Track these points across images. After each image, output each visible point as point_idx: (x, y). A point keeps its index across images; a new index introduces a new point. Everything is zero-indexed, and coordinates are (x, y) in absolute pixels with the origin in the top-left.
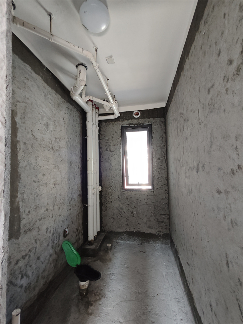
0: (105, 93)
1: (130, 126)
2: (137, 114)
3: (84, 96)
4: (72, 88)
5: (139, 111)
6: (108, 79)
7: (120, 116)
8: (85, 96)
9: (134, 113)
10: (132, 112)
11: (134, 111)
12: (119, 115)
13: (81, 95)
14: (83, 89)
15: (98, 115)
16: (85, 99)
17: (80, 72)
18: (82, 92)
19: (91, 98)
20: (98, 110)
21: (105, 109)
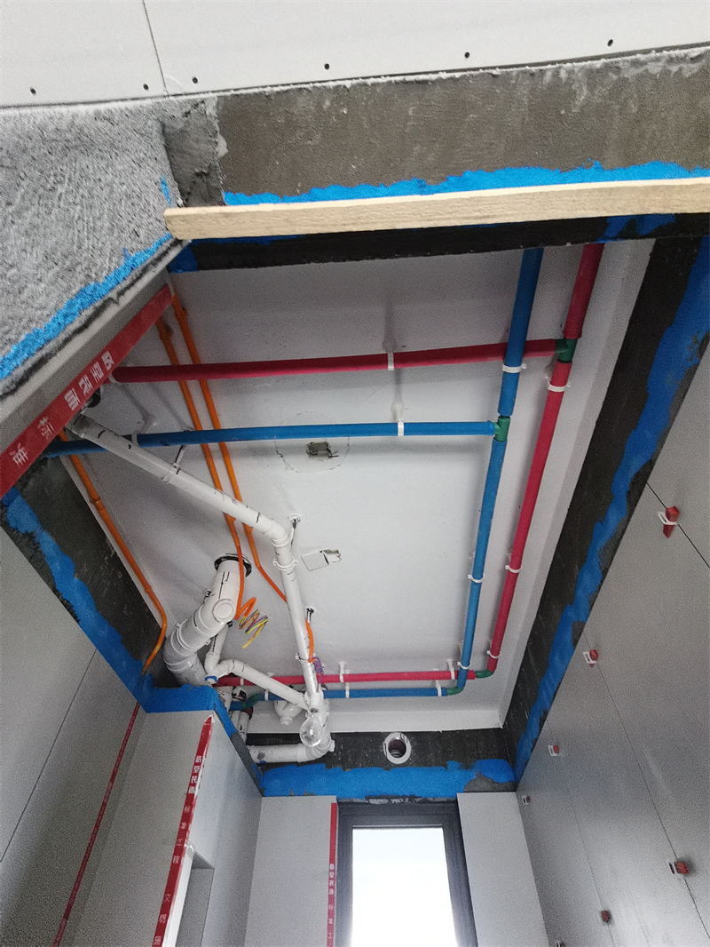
0: (297, 657)
1: (372, 801)
2: (398, 748)
3: (212, 659)
4: (180, 626)
5: (405, 733)
6: (312, 611)
7: (333, 750)
8: (218, 658)
9: (387, 741)
10: (379, 737)
11: (389, 733)
12: (332, 747)
13: (202, 655)
14: (216, 635)
15: (244, 737)
16: (216, 669)
17: (225, 579)
18: (210, 644)
19: (238, 668)
20: (248, 716)
21: (279, 717)
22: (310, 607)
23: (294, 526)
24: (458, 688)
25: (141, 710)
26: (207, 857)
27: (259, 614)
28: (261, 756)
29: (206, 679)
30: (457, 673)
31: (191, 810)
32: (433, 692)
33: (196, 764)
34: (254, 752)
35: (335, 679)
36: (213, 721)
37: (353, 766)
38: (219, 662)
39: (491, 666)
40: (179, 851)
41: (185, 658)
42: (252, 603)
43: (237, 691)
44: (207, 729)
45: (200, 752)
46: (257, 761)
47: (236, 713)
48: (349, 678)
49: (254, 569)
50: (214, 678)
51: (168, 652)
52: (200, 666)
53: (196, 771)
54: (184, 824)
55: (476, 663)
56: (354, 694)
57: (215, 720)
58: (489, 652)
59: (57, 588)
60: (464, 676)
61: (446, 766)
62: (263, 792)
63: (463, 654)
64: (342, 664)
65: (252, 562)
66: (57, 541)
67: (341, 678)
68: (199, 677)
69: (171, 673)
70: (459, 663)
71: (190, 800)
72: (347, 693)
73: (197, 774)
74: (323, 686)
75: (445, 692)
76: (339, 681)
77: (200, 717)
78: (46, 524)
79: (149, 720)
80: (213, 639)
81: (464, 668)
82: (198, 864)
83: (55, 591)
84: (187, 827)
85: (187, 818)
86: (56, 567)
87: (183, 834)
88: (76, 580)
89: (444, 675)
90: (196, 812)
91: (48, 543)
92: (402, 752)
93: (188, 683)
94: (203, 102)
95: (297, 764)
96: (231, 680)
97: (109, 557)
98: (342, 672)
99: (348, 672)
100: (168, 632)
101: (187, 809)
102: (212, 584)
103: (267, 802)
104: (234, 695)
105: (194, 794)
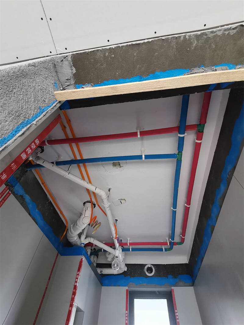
0: (112, 237)
2: (150, 270)
3: (83, 237)
4: (72, 226)
5: (152, 264)
6: (117, 220)
7: (126, 270)
8: (85, 236)
9: (146, 267)
10: (144, 266)
11: (147, 264)
13: (80, 235)
14: (84, 229)
15: (95, 265)
16: (84, 241)
17: (86, 209)
18: (82, 232)
19: (92, 240)
20: (97, 257)
21: (107, 258)
22: (116, 219)
23: (109, 191)
24: (171, 249)
25: (59, 254)
26: (82, 307)
27: (98, 222)
28: (101, 272)
29: (81, 244)
30: (170, 243)
31: (76, 291)
32: (161, 250)
33: (77, 275)
34: (99, 270)
35: (126, 244)
36: (83, 259)
37: (134, 276)
38: (86, 238)
39: (182, 241)
40: (71, 305)
41: (74, 237)
42: (95, 217)
43: (93, 248)
44: (81, 262)
45: (79, 270)
46: (100, 273)
47: (92, 257)
48: (131, 244)
49: (97, 206)
50: (84, 244)
51: (68, 235)
52: (79, 239)
53: (77, 277)
54: (73, 296)
55: (177, 239)
56: (133, 250)
57: (84, 259)
58: (181, 235)
59: (31, 213)
60: (172, 244)
61: (167, 277)
62: (102, 284)
63: (172, 236)
64: (129, 239)
65: (96, 203)
66: (31, 197)
67: (128, 244)
68: (79, 243)
69: (69, 242)
70: (170, 240)
71: (75, 287)
72: (131, 249)
73: (78, 278)
74: (122, 247)
75: (166, 250)
76: (128, 245)
77: (79, 258)
78: (27, 192)
79: (62, 258)
80: (83, 230)
81: (172, 241)
82: (78, 310)
83: (30, 214)
84: (74, 297)
85: (74, 294)
86: (30, 206)
87: (73, 299)
88: (37, 210)
89: (165, 244)
90: (77, 292)
91: (28, 198)
92: (152, 272)
93: (75, 245)
94: (67, 56)
95: (113, 275)
96: (90, 244)
97: (48, 202)
98: (129, 242)
99: (131, 242)
100: (68, 227)
101: (74, 291)
102: (82, 211)
103: (104, 288)
104: (91, 249)
105: (76, 285)
